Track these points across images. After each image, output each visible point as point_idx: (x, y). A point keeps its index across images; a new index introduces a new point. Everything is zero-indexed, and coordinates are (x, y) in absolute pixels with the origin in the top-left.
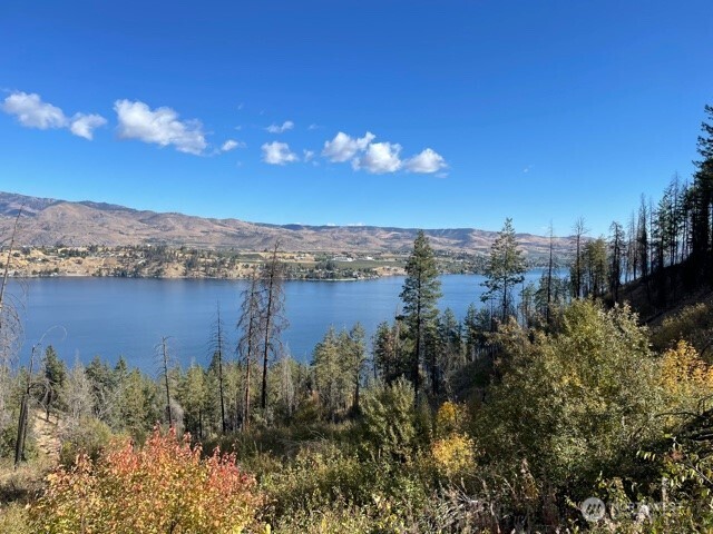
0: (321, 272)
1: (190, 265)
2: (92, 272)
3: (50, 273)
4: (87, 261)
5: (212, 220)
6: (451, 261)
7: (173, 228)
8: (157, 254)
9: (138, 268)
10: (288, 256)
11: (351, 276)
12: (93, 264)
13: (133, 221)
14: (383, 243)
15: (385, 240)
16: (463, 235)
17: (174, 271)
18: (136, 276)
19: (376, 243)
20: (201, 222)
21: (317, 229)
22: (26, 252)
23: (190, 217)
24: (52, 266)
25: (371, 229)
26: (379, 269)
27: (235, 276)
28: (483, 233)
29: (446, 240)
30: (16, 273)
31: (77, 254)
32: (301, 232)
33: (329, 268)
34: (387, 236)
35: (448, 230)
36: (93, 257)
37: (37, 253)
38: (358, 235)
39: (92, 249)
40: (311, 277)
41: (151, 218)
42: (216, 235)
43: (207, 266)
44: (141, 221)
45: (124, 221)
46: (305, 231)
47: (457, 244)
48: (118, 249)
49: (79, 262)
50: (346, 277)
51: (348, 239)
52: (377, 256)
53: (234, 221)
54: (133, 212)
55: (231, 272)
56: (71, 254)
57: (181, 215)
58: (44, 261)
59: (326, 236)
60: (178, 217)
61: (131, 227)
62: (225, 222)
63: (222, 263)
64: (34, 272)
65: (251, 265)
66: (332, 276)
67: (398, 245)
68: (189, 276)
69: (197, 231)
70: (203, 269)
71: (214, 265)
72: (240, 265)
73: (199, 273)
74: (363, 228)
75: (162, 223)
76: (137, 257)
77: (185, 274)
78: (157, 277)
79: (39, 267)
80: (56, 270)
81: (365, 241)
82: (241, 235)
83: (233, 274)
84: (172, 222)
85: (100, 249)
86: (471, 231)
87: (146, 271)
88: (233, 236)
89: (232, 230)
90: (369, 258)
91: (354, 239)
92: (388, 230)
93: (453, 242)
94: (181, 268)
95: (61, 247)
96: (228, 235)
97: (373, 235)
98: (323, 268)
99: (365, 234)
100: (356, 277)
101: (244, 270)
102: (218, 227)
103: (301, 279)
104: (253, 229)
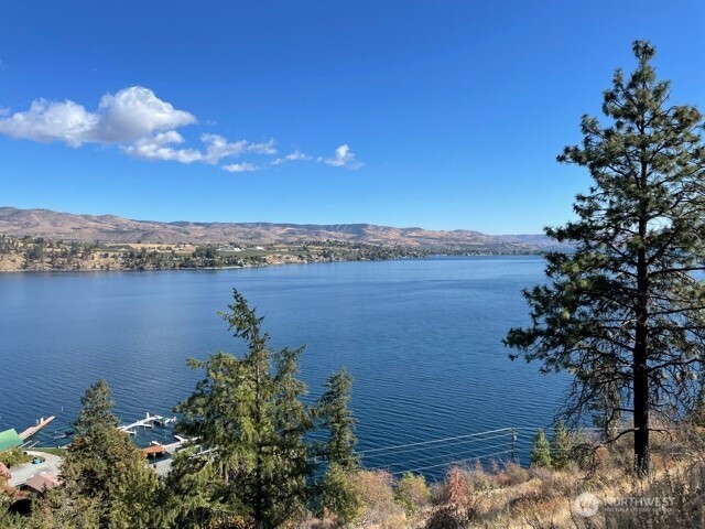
0: (199, 260)
1: (32, 255)
6: (347, 250)
7: (38, 224)
10: (165, 246)
11: (235, 263)
14: (278, 238)
15: (281, 235)
16: (358, 230)
17: (10, 264)
19: (272, 236)
20: (73, 219)
21: (207, 226)
23: (60, 214)
25: (266, 225)
26: (269, 257)
27: (90, 267)
28: (377, 228)
29: (342, 234)
32: (187, 228)
33: (208, 256)
34: (282, 231)
35: (342, 226)
38: (252, 231)
40: (187, 264)
41: (12, 214)
42: (87, 231)
43: (54, 257)
46: (194, 227)
47: (353, 238)
50: (229, 265)
51: (240, 234)
52: (270, 248)
55: (85, 263)
57: (49, 211)
59: (212, 232)
60: (45, 213)
62: (102, 219)
63: (74, 252)
65: (111, 254)
66: (212, 264)
67: (293, 239)
68: (30, 268)
69: (67, 229)
70: (49, 260)
71: (64, 255)
72: (97, 255)
73: (44, 265)
74: (258, 224)
75: (25, 220)
81: (259, 235)
82: (118, 231)
83: (88, 265)
84: (36, 218)
86: (365, 226)
88: (108, 232)
89: (109, 226)
90: (259, 248)
91: (246, 234)
92: (284, 226)
93: (348, 236)
94: (20, 260)
96: (101, 230)
97: (267, 230)
98: (201, 256)
99: (259, 229)
100: (241, 265)
101: (102, 260)
102: (93, 224)
103: (173, 268)
104: (133, 225)
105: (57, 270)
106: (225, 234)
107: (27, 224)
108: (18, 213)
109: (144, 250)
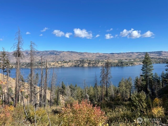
1: (89, 63)
2: (70, 66)
3: (62, 66)
4: (69, 63)
5: (94, 53)
6: (156, 60)
7: (85, 56)
8: (82, 61)
9: (79, 65)
10: (111, 60)
11: (127, 65)
12: (70, 64)
13: (77, 55)
14: (136, 56)
16: (160, 53)
17: (86, 65)
18: (78, 66)
19: (134, 56)
20: (91, 54)
21: (118, 54)
22: (58, 62)
23: (89, 53)
24: (62, 65)
25: (132, 53)
26: (135, 63)
27: (99, 66)
28: (165, 52)
29: (154, 54)
30: (56, 67)
31: (67, 62)
32: (114, 55)
33: (121, 63)
34: (137, 54)
35: (154, 52)
37: (60, 62)
38: (129, 55)
39: (70, 61)
40: (117, 65)
41: (81, 54)
42: (94, 57)
43: (93, 64)
44: (79, 54)
45: (75, 55)
47: (158, 55)
48: (75, 61)
49: (67, 64)
50: (126, 65)
51: (126, 56)
52: (134, 60)
53: (98, 53)
54: (77, 53)
55: (98, 65)
56: (66, 62)
58: (61, 64)
59: (120, 55)
60: (86, 53)
61: (77, 56)
62: (96, 54)
63: (96, 63)
64: (59, 66)
65: (102, 63)
66: (123, 65)
67: (140, 56)
68: (89, 66)
69: (90, 56)
72: (100, 63)
73: (91, 65)
74: (130, 53)
75: (83, 55)
76: (78, 62)
77: (88, 66)
78: (83, 66)
79: (60, 65)
80: (63, 66)
81: (131, 56)
82: (100, 56)
83: (99, 65)
84: (85, 54)
85: (71, 61)
86: (162, 52)
87: (80, 65)
89: (98, 55)
90: (132, 60)
91: (128, 56)
93: (156, 55)
94: (87, 64)
95: (64, 61)
97: (133, 54)
99: (131, 54)
100: (129, 65)
102: (95, 55)
103: (115, 66)
104: (103, 55)
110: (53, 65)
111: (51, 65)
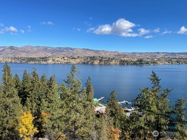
0: (138, 63)
1: (101, 61)
2: (77, 63)
3: (68, 63)
4: (77, 60)
5: (112, 52)
7: (102, 54)
8: (93, 58)
9: (88, 62)
10: (129, 59)
11: (148, 64)
12: (78, 60)
13: (93, 52)
14: (162, 57)
15: (162, 56)
17: (96, 62)
18: (87, 63)
19: (159, 56)
20: (109, 52)
21: (141, 53)
22: (64, 58)
23: (106, 51)
24: (69, 61)
25: (158, 53)
26: (158, 62)
29: (184, 55)
30: (61, 63)
31: (75, 58)
32: (135, 54)
34: (164, 55)
36: (78, 59)
37: (66, 58)
38: (154, 55)
39: (78, 57)
40: (135, 64)
42: (112, 55)
43: (105, 61)
44: (95, 52)
45: (91, 52)
46: (137, 54)
48: (84, 57)
49: (75, 60)
50: (146, 64)
51: (150, 56)
54: (93, 50)
55: (111, 63)
57: (104, 51)
58: (67, 60)
59: (142, 55)
60: (103, 51)
61: (92, 54)
62: (115, 52)
63: (109, 60)
64: (65, 63)
65: (117, 61)
66: (142, 64)
67: (167, 57)
69: (108, 55)
70: (104, 62)
71: (107, 61)
72: (114, 61)
73: (103, 63)
74: (155, 53)
75: (99, 53)
76: (88, 59)
77: (99, 63)
78: (92, 64)
79: (66, 61)
80: (69, 62)
81: (156, 56)
82: (119, 55)
85: (80, 57)
87: (90, 62)
88: (116, 55)
90: (155, 60)
91: (152, 55)
92: (164, 53)
93: (186, 56)
94: (98, 62)
95: (72, 57)
96: (115, 55)
97: (158, 54)
98: (139, 61)
99: (156, 54)
100: (150, 64)
101: (115, 62)
102: (113, 53)
103: (131, 65)
104: (122, 54)
105: (105, 64)
106: (146, 56)
107: (100, 54)
108: (98, 51)
109: (124, 60)
110: (58, 61)
111: (55, 60)
